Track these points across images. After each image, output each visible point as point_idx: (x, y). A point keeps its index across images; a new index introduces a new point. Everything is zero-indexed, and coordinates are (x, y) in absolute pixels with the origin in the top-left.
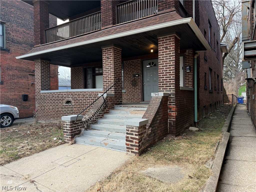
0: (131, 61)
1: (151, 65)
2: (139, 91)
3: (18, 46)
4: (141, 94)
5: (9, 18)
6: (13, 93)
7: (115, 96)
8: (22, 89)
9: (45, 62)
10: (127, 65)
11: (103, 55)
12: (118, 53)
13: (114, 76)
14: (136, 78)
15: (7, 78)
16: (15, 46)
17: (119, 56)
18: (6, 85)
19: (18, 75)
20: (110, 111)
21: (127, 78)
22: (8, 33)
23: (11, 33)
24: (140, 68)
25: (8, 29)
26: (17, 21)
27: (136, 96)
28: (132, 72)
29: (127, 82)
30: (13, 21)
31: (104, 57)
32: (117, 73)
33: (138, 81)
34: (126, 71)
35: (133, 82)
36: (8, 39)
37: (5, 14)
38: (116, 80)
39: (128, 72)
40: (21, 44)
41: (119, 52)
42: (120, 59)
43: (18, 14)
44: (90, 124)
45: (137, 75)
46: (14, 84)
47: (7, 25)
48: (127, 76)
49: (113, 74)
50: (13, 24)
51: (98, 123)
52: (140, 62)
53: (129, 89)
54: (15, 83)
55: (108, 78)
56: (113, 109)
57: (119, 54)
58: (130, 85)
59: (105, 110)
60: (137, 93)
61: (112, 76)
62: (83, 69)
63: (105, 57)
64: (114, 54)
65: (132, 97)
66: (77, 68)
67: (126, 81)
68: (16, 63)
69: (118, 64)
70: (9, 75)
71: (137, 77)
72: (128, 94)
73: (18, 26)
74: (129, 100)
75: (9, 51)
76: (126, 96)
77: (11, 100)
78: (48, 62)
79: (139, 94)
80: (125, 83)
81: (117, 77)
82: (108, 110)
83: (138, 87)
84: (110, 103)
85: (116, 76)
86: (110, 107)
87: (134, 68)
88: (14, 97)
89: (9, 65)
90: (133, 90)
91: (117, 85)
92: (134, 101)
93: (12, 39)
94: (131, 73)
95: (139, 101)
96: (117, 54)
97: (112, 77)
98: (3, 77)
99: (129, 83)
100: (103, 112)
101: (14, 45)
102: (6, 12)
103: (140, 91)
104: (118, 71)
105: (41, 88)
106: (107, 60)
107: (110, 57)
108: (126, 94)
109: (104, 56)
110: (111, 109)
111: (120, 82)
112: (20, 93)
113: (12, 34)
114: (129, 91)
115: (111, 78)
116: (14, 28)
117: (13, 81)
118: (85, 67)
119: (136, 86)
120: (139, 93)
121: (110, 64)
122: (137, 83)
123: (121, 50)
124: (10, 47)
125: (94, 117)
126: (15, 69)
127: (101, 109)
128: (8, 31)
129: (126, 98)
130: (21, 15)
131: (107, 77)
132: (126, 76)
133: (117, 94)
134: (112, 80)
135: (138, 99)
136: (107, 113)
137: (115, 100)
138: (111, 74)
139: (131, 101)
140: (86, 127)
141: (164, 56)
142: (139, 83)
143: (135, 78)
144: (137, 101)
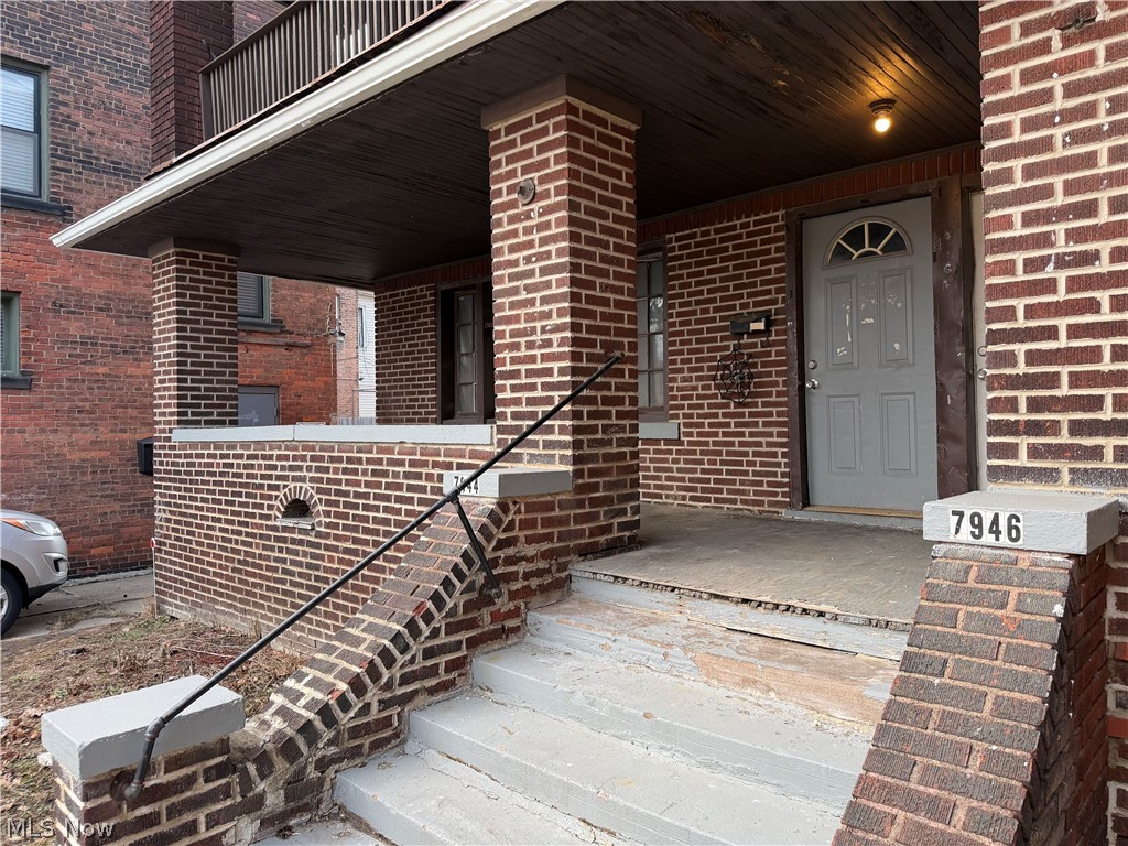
0: (717, 231)
1: (867, 249)
2: (770, 435)
3: (117, 187)
4: (784, 455)
5: (71, 40)
6: (85, 432)
7: (580, 489)
8: (135, 413)
9: (204, 257)
10: (689, 256)
11: (495, 173)
12: (604, 154)
13: (568, 334)
14: (754, 345)
15: (52, 355)
16: (102, 184)
17: (618, 175)
18: (51, 393)
19: (117, 340)
20: (532, 616)
21: (689, 342)
22: (63, 121)
23: (78, 116)
24: (779, 271)
25: (62, 97)
26: (114, 58)
27: (752, 466)
28: (723, 299)
29: (691, 370)
30: (91, 58)
31: (501, 192)
32: (599, 309)
33: (764, 365)
34: (681, 296)
35: (726, 367)
36: (61, 151)
37: (46, 20)
38: (590, 358)
39: (698, 303)
40: (133, 178)
41: (617, 144)
42: (625, 199)
43: (121, 20)
44: (322, 765)
45: (759, 320)
46: (95, 386)
47: (57, 78)
48: (690, 332)
49: (561, 313)
50: (92, 75)
51: (410, 746)
52: (777, 229)
53: (699, 416)
54: (97, 381)
55: (530, 345)
56: (557, 594)
57: (617, 159)
58: (708, 387)
59: (486, 614)
60: (759, 444)
61: (557, 329)
62: (435, 295)
63: (510, 190)
64: (572, 158)
65: (719, 472)
66: (403, 294)
67: (683, 361)
68: (102, 274)
69: (605, 238)
70: (64, 339)
71: (757, 333)
72: (694, 452)
73: (116, 84)
74: (704, 490)
75: (65, 214)
76: (682, 465)
77: (79, 468)
78: (227, 257)
79: (775, 455)
80: (674, 380)
81: (599, 338)
82: (516, 613)
83: (765, 404)
84: (531, 550)
85: (590, 329)
86: (534, 583)
87: (740, 277)
88: (93, 454)
89: (64, 288)
90: (727, 425)
91: (591, 401)
92: (734, 501)
93: (84, 150)
94: (716, 310)
95: (771, 504)
96: (598, 160)
97: (555, 337)
98: (30, 353)
99: (699, 379)
100: (463, 636)
101: (94, 183)
102: (51, 9)
103: (780, 434)
104: (606, 288)
105: (179, 414)
106: (522, 209)
107: (542, 180)
108: (678, 452)
109: (501, 178)
110: (536, 600)
111: (621, 373)
112: (124, 431)
113: (85, 124)
114: (700, 434)
115: (548, 343)
116: (95, 96)
117: (87, 369)
118: (445, 286)
119: (751, 395)
120: (769, 444)
121: (543, 241)
122: (760, 375)
123: (634, 127)
124: (72, 190)
125: (373, 695)
126: (101, 309)
127: (440, 610)
128: (63, 109)
129: (683, 479)
130: (133, 24)
131: (523, 340)
132: (681, 333)
133: (593, 473)
134: (556, 365)
135: (765, 488)
136: (505, 633)
137: (579, 519)
138: (548, 315)
139: (716, 500)
140: (274, 800)
141: (1053, 114)
142: (769, 374)
143: (745, 340)
144: (761, 503)
